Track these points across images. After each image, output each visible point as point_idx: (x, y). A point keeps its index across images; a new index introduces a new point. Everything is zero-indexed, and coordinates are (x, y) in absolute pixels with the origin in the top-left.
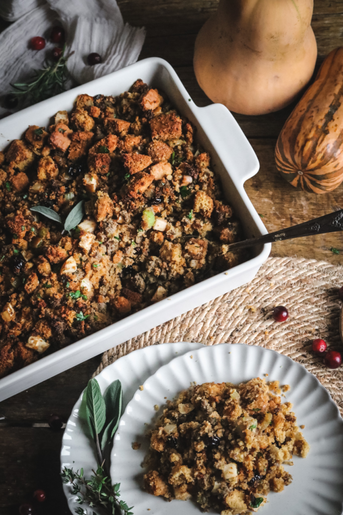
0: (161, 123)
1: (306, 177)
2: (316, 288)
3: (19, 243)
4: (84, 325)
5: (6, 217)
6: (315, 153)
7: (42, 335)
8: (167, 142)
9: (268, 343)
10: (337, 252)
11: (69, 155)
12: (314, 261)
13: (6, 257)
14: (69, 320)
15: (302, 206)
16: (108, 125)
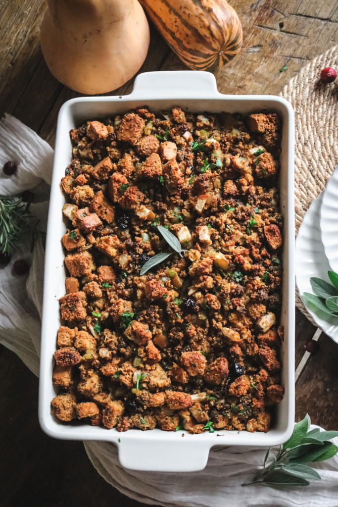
0: (126, 130)
1: (226, 51)
2: (309, 97)
3: (171, 296)
4: (273, 275)
5: (139, 298)
6: (222, 29)
7: (262, 314)
8: (144, 135)
9: (333, 153)
10: (285, 68)
11: (108, 221)
12: (286, 87)
13: (178, 312)
14: (262, 286)
15: (233, 74)
16: (100, 175)
